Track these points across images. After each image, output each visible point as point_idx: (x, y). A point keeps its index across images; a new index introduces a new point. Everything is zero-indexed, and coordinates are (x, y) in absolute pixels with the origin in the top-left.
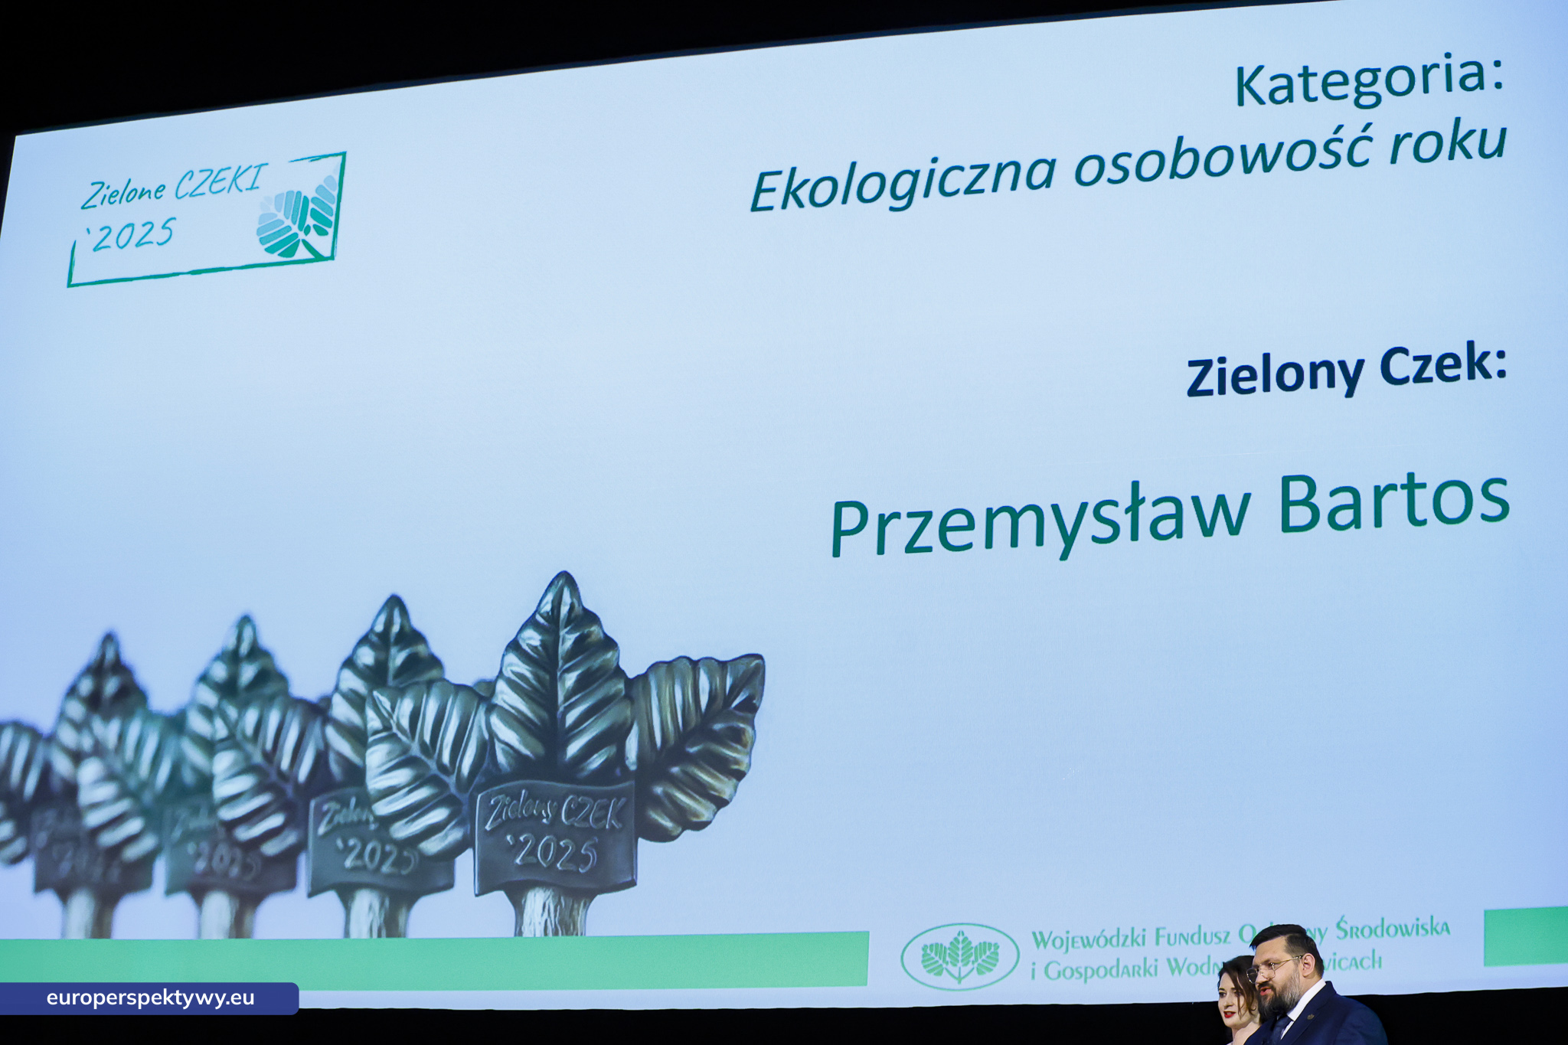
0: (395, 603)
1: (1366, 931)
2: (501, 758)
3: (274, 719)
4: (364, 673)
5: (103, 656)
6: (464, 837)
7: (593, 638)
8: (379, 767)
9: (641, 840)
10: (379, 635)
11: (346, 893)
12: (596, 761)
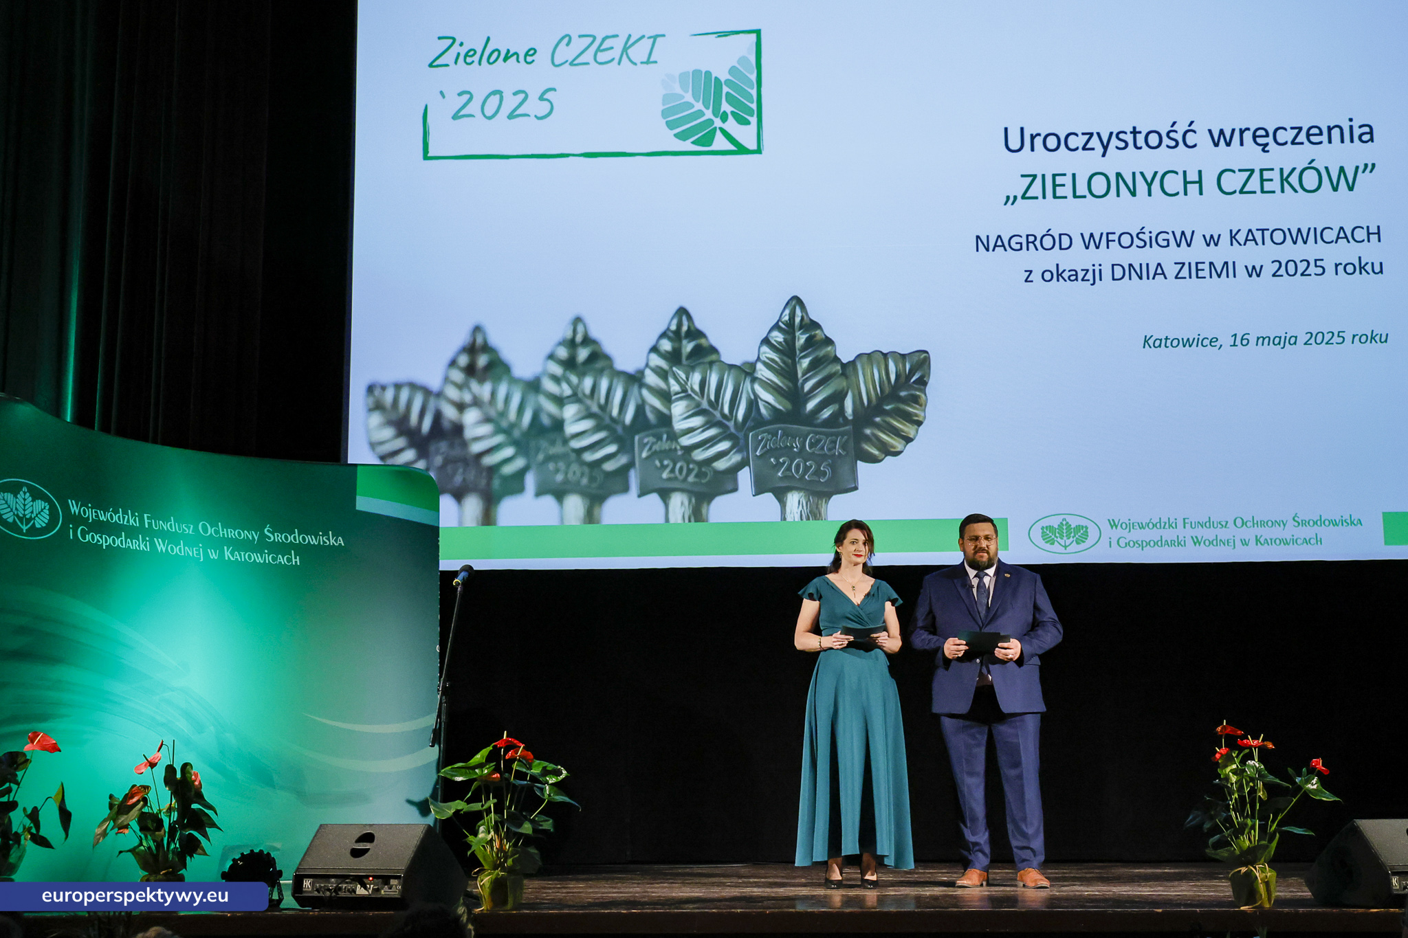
0: (682, 312)
1: (1311, 523)
2: (763, 411)
3: (604, 384)
4: (663, 356)
5: (475, 341)
6: (743, 458)
7: (818, 338)
8: (681, 415)
9: (858, 462)
10: (672, 332)
11: (665, 494)
12: (826, 413)
